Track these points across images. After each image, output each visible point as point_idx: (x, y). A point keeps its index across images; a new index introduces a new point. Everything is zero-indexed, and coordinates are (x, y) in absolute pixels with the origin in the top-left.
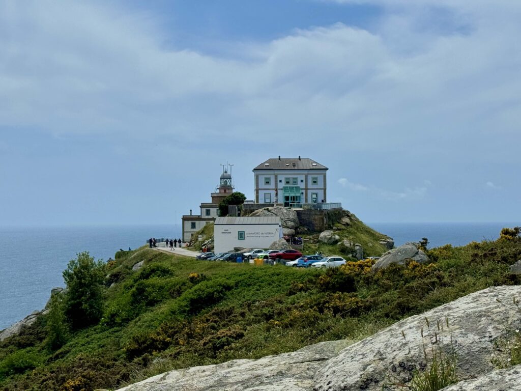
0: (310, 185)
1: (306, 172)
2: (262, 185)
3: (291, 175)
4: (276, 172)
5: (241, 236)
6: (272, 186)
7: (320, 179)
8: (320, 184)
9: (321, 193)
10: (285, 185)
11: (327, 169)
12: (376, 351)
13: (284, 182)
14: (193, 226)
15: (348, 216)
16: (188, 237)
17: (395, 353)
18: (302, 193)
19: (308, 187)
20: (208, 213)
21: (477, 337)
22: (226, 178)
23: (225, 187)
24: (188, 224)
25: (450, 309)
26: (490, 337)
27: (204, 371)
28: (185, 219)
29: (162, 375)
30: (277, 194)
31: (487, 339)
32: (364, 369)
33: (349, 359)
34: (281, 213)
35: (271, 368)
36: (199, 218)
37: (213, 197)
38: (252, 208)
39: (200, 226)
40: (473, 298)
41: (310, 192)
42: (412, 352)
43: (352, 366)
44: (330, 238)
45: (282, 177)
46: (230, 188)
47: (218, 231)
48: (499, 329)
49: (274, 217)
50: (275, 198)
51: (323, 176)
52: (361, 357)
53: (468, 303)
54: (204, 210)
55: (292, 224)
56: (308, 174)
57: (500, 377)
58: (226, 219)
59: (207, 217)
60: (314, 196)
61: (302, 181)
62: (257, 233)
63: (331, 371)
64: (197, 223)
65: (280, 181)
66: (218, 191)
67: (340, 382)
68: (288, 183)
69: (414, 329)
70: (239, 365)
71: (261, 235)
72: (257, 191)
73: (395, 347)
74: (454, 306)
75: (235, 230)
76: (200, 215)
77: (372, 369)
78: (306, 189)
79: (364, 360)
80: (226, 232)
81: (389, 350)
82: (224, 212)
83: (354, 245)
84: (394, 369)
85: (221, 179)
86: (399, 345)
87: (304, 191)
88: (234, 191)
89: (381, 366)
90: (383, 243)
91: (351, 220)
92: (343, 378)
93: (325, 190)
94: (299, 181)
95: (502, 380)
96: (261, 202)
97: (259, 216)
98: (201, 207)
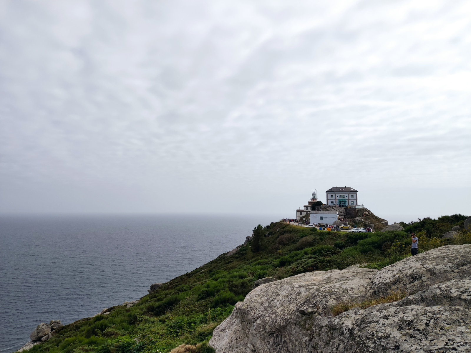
0: (350, 198)
1: (349, 193)
2: (330, 198)
3: (342, 194)
4: (336, 193)
5: (321, 218)
6: (334, 198)
7: (355, 195)
8: (355, 198)
9: (355, 201)
10: (339, 198)
11: (358, 191)
12: (398, 270)
13: (339, 196)
14: (301, 214)
15: (367, 211)
16: (299, 218)
17: (407, 271)
19: (350, 199)
20: (307, 209)
21: (443, 266)
22: (314, 195)
23: (314, 199)
24: (299, 213)
25: (429, 254)
26: (449, 266)
27: (320, 273)
28: (297, 211)
29: (303, 274)
30: (336, 202)
31: (448, 267)
32: (394, 277)
33: (387, 272)
34: (338, 210)
35: (349, 274)
36: (303, 211)
37: (309, 203)
38: (325, 207)
39: (304, 214)
40: (439, 250)
42: (415, 271)
43: (388, 275)
44: (360, 220)
45: (338, 195)
46: (316, 199)
47: (311, 217)
48: (453, 263)
49: (335, 211)
50: (335, 203)
51: (356, 194)
52: (392, 272)
53: (437, 252)
54: (305, 207)
55: (343, 214)
57: (456, 283)
58: (314, 212)
59: (307, 210)
60: (352, 203)
61: (347, 196)
62: (328, 218)
63: (379, 276)
64: (302, 213)
65: (337, 196)
66: (311, 200)
67: (383, 281)
68: (341, 197)
69: (414, 262)
70: (335, 272)
71: (329, 218)
72: (328, 200)
73: (407, 269)
74: (430, 253)
75: (318, 216)
76: (303, 209)
77: (397, 277)
78: (349, 200)
79: (393, 273)
80: (315, 217)
81: (404, 269)
82: (313, 208)
83: (370, 223)
84: (407, 277)
85: (312, 195)
86: (408, 268)
87: (348, 201)
88: (318, 200)
89: (401, 276)
90: (383, 223)
91: (369, 213)
92: (385, 280)
93: (357, 200)
94: (345, 196)
95: (458, 284)
96: (329, 205)
97: (328, 210)
98: (304, 206)
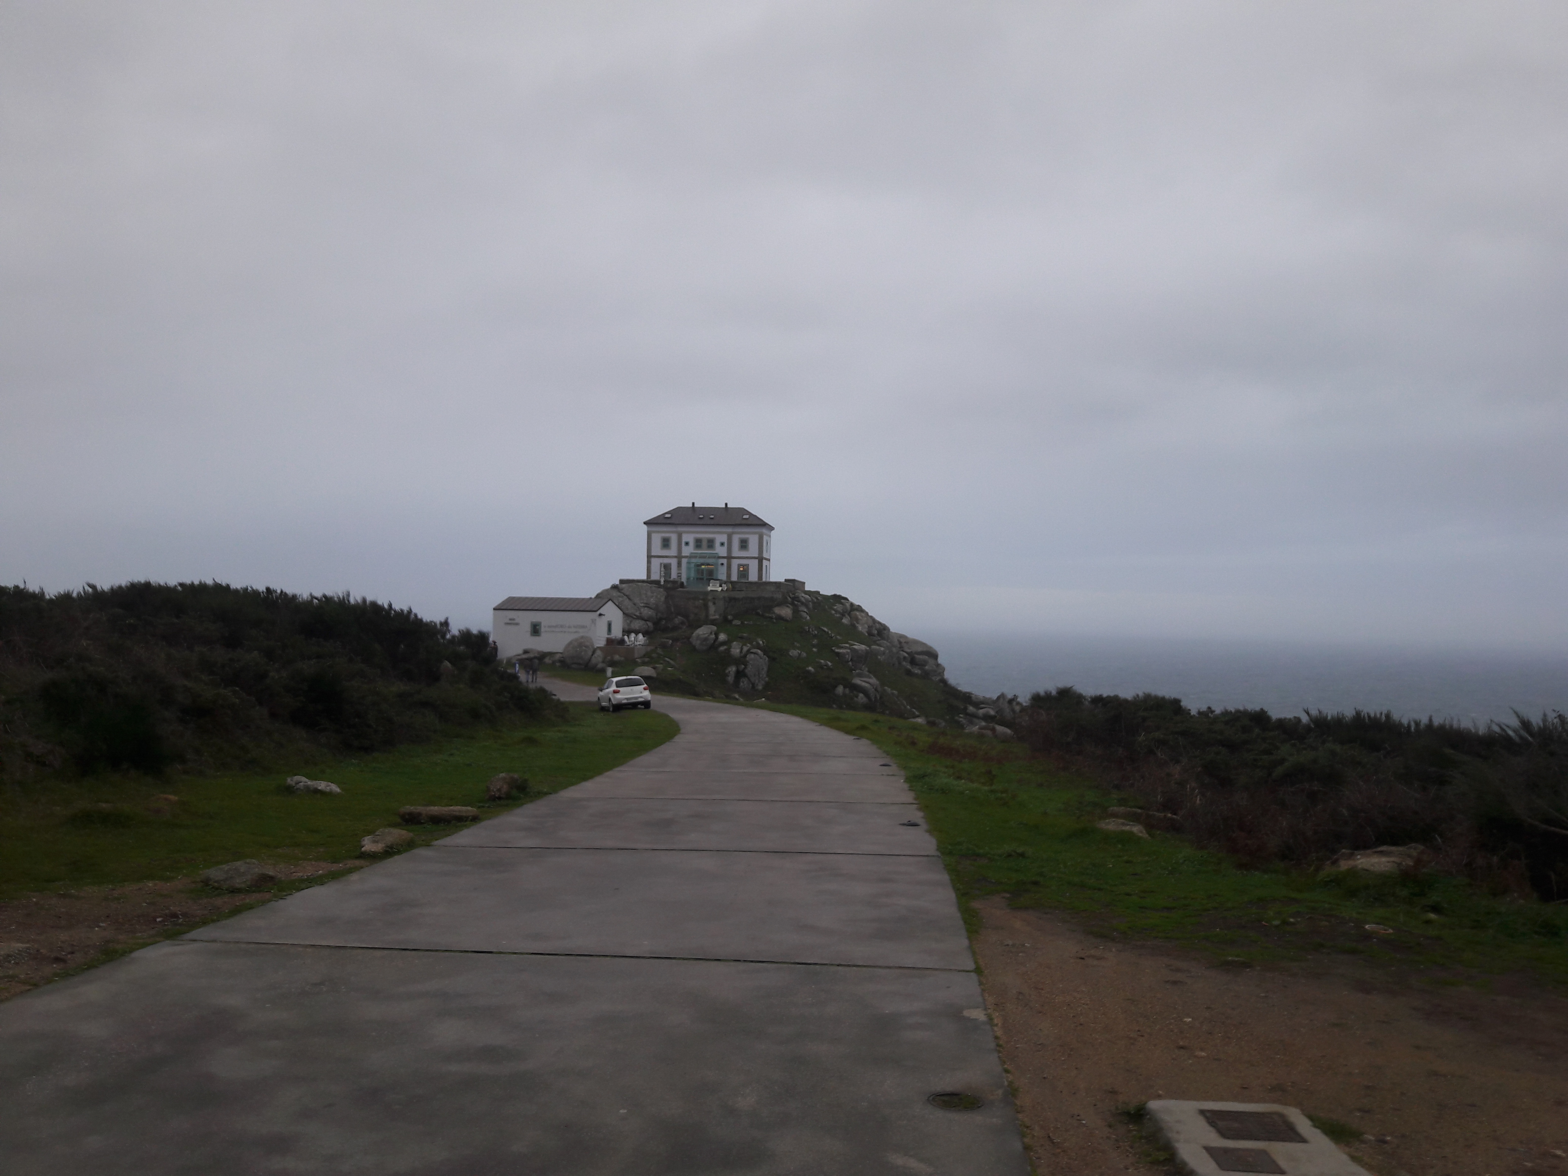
0: (736, 552)
1: (729, 530)
2: (657, 550)
3: (705, 534)
4: (680, 529)
5: (536, 630)
6: (673, 551)
7: (753, 541)
8: (753, 550)
9: (753, 565)
10: (694, 550)
13: (692, 544)
18: (722, 564)
19: (734, 555)
30: (680, 565)
41: (735, 563)
45: (690, 537)
50: (677, 571)
51: (759, 536)
56: (733, 533)
60: (742, 569)
61: (722, 544)
62: (562, 626)
68: (699, 547)
71: (566, 630)
72: (649, 560)
75: (526, 619)
78: (729, 558)
80: (511, 623)
87: (725, 561)
94: (717, 544)
96: (655, 578)
